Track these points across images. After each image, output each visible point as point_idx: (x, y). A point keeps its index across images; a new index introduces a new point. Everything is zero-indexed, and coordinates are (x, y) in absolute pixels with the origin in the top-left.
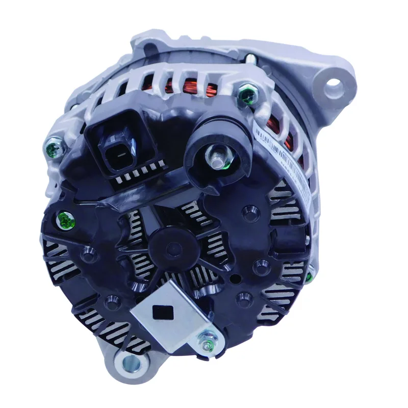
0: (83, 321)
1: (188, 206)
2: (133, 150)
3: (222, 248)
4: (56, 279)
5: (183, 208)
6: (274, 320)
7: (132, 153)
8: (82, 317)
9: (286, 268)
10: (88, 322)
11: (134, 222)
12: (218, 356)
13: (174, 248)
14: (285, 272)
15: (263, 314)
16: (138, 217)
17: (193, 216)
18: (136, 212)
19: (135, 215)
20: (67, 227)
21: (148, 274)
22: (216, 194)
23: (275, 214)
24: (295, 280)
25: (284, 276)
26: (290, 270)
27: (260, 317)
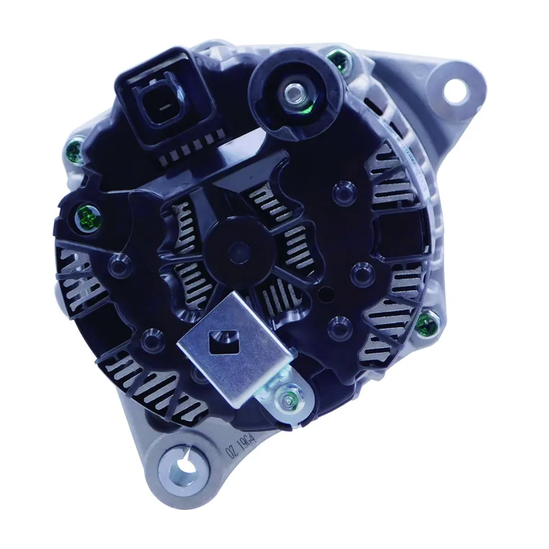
0: (110, 375)
1: (258, 192)
2: (180, 95)
3: (307, 254)
4: (73, 310)
5: (252, 196)
6: (383, 360)
7: (179, 97)
8: (110, 368)
9: (397, 277)
10: (118, 376)
11: (183, 219)
12: (304, 423)
13: (239, 252)
14: (395, 283)
15: (367, 352)
16: (188, 212)
17: (264, 207)
18: (186, 205)
19: (185, 209)
20: (90, 229)
21: (203, 299)
22: (293, 138)
23: (378, 195)
24: (411, 295)
25: (396, 289)
26: (403, 280)
27: (364, 357)
